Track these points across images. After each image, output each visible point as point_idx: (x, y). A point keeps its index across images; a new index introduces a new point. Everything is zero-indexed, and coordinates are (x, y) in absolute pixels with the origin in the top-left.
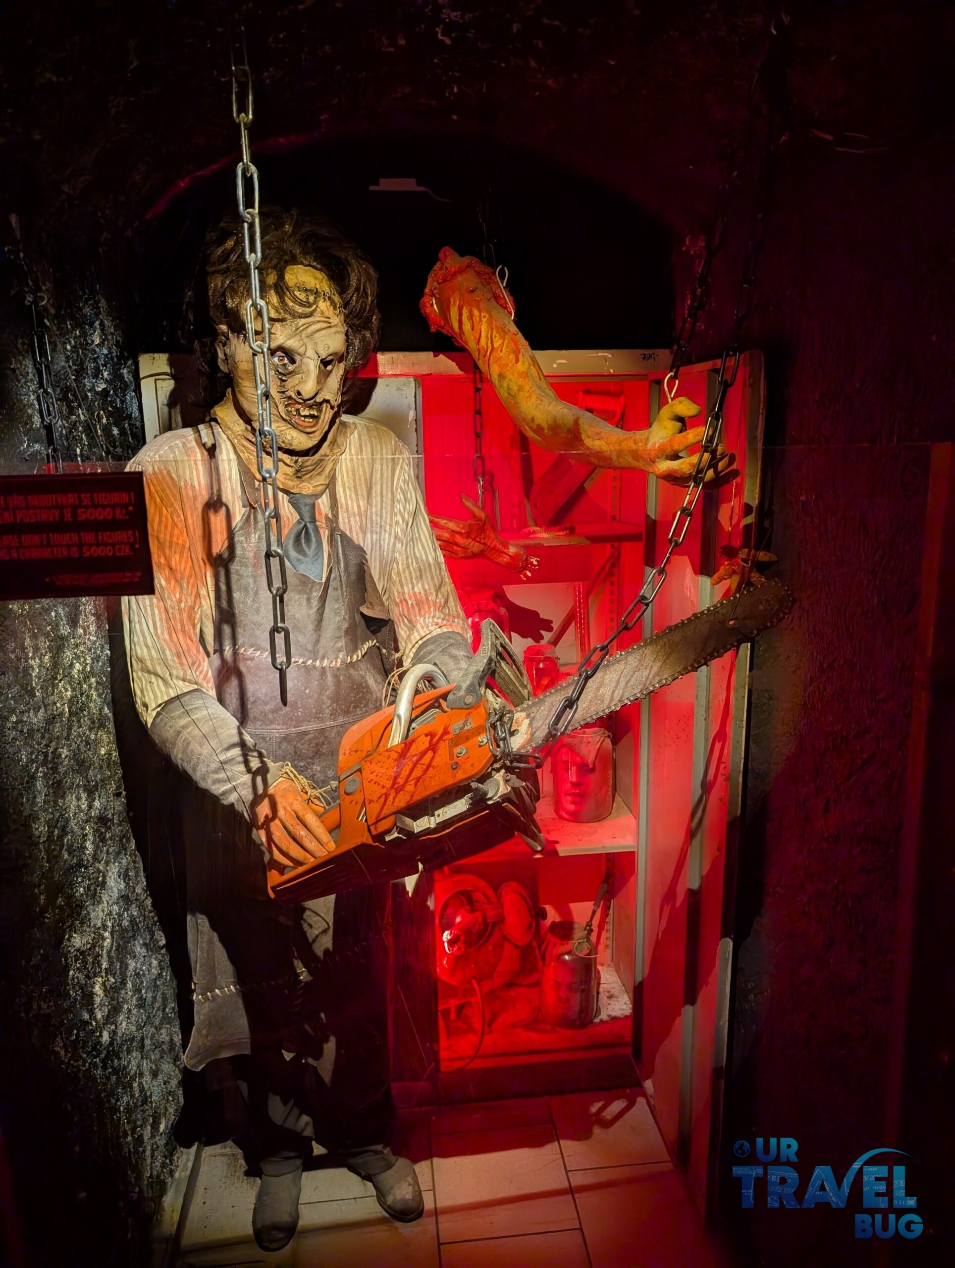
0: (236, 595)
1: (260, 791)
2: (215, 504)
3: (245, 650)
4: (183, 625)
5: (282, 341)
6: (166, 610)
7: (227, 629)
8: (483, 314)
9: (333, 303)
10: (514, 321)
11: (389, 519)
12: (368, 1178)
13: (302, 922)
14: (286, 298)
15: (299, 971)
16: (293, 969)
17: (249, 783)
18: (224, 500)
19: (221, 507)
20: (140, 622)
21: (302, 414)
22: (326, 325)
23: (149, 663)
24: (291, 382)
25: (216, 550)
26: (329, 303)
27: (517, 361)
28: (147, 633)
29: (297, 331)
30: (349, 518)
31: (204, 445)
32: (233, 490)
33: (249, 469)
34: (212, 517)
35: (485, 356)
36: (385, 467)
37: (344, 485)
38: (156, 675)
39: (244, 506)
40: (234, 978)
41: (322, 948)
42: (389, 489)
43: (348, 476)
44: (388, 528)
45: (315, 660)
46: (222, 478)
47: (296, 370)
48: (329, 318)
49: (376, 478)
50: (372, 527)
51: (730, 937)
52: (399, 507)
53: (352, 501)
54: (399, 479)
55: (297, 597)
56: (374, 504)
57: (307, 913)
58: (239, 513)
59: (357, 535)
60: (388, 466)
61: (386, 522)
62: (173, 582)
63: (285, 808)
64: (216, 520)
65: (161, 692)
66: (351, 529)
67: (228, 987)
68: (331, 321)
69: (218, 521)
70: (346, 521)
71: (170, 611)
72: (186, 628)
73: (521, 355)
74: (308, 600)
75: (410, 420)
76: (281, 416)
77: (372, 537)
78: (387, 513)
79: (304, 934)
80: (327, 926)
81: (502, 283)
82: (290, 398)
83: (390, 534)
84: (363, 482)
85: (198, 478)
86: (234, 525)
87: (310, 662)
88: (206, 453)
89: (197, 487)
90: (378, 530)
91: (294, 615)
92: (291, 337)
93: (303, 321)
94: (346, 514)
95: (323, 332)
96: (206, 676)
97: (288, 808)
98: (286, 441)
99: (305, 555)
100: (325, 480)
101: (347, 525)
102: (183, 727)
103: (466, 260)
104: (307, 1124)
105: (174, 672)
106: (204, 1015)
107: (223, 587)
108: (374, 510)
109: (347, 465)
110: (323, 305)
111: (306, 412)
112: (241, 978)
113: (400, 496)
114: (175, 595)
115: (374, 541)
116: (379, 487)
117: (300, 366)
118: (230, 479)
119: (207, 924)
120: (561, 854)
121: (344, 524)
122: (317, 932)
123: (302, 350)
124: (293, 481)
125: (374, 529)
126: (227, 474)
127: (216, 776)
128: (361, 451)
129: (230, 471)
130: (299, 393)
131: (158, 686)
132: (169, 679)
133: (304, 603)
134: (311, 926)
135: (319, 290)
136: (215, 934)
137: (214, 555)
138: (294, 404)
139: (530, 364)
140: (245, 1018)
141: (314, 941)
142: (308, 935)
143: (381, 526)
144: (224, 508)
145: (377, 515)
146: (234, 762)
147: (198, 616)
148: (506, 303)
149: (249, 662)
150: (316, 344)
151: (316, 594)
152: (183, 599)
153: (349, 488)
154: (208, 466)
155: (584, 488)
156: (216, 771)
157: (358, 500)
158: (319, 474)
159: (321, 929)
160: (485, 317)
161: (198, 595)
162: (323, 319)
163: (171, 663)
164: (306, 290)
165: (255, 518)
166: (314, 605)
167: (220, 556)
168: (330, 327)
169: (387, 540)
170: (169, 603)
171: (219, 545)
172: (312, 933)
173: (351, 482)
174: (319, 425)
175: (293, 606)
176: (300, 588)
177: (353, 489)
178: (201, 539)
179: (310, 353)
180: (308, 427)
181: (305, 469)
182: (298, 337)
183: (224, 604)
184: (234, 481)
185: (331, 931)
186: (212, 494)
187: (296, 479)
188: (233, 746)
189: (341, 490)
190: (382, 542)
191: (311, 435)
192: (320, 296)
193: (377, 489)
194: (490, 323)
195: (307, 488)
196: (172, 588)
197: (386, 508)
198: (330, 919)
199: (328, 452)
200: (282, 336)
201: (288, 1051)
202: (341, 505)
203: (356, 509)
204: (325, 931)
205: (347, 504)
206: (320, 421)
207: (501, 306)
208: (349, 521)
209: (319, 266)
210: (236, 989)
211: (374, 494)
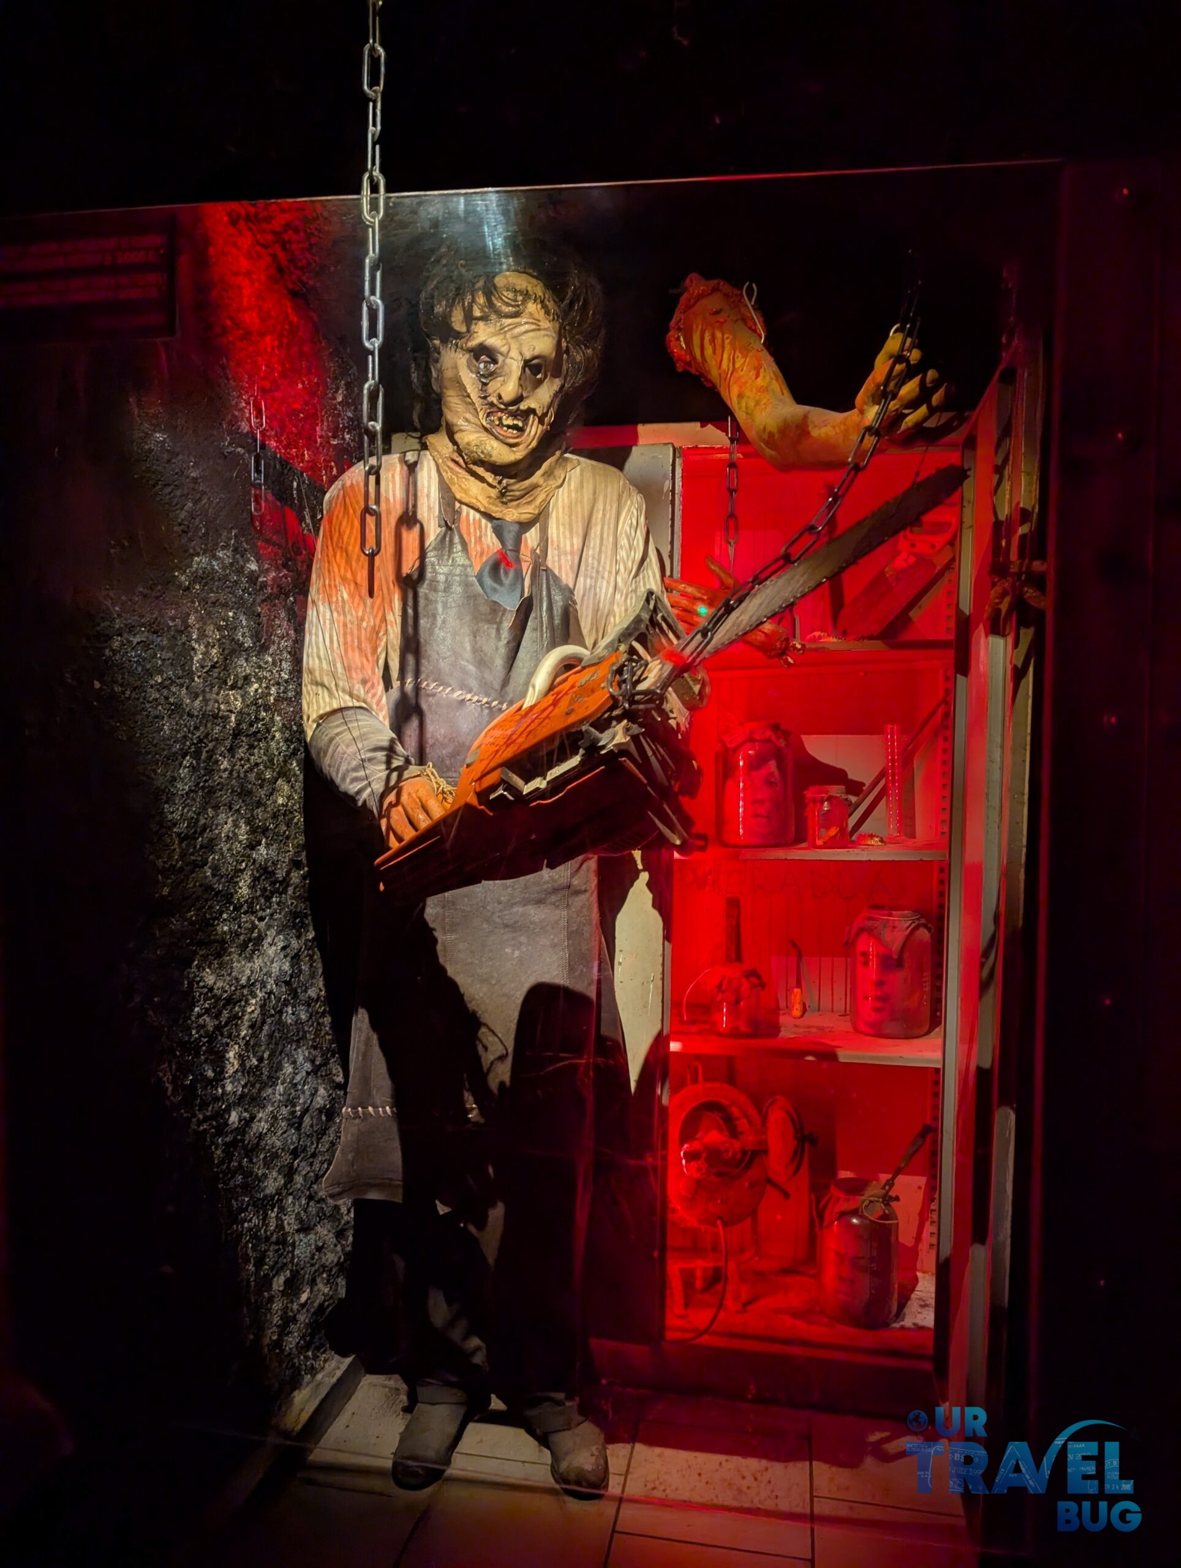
0: (423, 622)
1: (392, 783)
2: (409, 519)
3: (428, 685)
4: (360, 642)
5: (483, 339)
6: (345, 625)
7: (411, 659)
8: (726, 336)
9: (544, 306)
10: (764, 344)
11: (608, 564)
12: (544, 1440)
13: (477, 1042)
14: (493, 299)
15: (468, 1106)
16: (462, 1102)
17: (384, 777)
18: (419, 517)
19: (415, 523)
20: (317, 635)
21: (505, 422)
22: (533, 327)
23: (317, 673)
24: (494, 386)
25: (406, 570)
26: (539, 306)
27: (757, 376)
28: (321, 645)
29: (502, 331)
30: (559, 556)
31: (406, 462)
32: (430, 509)
33: (450, 490)
34: (405, 534)
35: (725, 380)
36: (608, 507)
37: (557, 517)
38: (323, 685)
39: (440, 526)
40: (392, 1098)
41: (497, 1080)
42: (612, 531)
43: (563, 513)
44: (606, 575)
45: (501, 703)
46: (419, 494)
47: (498, 371)
48: (539, 321)
49: (597, 518)
50: (586, 570)
51: (1012, 1108)
52: (622, 553)
53: (565, 538)
54: (624, 523)
55: (486, 627)
56: (592, 545)
57: (483, 1030)
58: (433, 532)
59: (567, 575)
60: (611, 507)
61: (604, 568)
62: (357, 599)
63: (409, 794)
64: (408, 537)
65: (325, 702)
66: (560, 568)
67: (383, 1108)
68: (540, 324)
69: (411, 538)
70: (556, 558)
71: (349, 625)
72: (363, 645)
73: (762, 371)
74: (498, 630)
75: (665, 490)
76: (483, 426)
77: (585, 581)
78: (606, 558)
79: (478, 1058)
80: (505, 1052)
81: (750, 301)
82: (492, 404)
83: (608, 582)
84: (580, 519)
85: (394, 491)
86: (427, 544)
87: (495, 703)
88: (406, 468)
89: (391, 500)
90: (594, 575)
91: (481, 647)
92: (494, 335)
93: (510, 321)
94: (556, 552)
95: (531, 334)
96: (379, 701)
97: (414, 795)
98: (485, 451)
99: (500, 583)
100: (534, 509)
101: (556, 564)
102: (338, 734)
103: (713, 283)
104: (478, 1349)
105: (341, 684)
106: (352, 1135)
107: (410, 611)
108: (591, 552)
109: (563, 500)
110: (532, 307)
111: (509, 421)
112: (399, 1099)
113: (624, 542)
114: (357, 612)
115: (588, 586)
116: (599, 528)
117: (502, 367)
118: (428, 496)
119: (367, 1020)
120: (842, 1060)
121: (554, 562)
122: (492, 1058)
123: (504, 349)
124: (497, 506)
125: (589, 573)
126: (426, 491)
127: (355, 774)
128: (582, 487)
129: (429, 487)
130: (500, 397)
131: (323, 697)
132: (334, 688)
133: (493, 633)
134: (486, 1048)
135: (530, 292)
136: (375, 1037)
137: (404, 575)
138: (497, 412)
139: (771, 379)
140: (400, 1153)
141: (489, 1070)
142: (483, 1060)
143: (598, 572)
144: (418, 525)
145: (594, 558)
146: (375, 761)
147: (383, 644)
148: (755, 324)
149: (431, 699)
150: (521, 345)
151: (507, 623)
152: (366, 618)
153: (563, 525)
154: (405, 480)
155: (909, 619)
156: (355, 769)
157: (572, 538)
158: (529, 503)
159: (496, 1056)
160: (727, 338)
161: (384, 619)
162: (531, 321)
163: (340, 675)
164: (516, 291)
165: (451, 541)
166: (503, 636)
167: (409, 576)
168: (539, 330)
169: (604, 590)
170: (349, 617)
171: (409, 565)
172: (487, 1058)
173: (567, 517)
174: (523, 438)
175: (481, 637)
176: (490, 617)
177: (567, 526)
178: (393, 558)
179: (514, 353)
180: (510, 438)
181: (511, 493)
182: (502, 336)
183: (410, 630)
184: (432, 499)
185: (510, 1059)
186: (407, 508)
187: (500, 505)
188: (381, 749)
189: (554, 526)
190: (598, 590)
191: (514, 449)
192: (530, 298)
193: (595, 531)
194: (732, 344)
195: (512, 514)
196: (356, 605)
197: (606, 553)
198: (510, 1044)
199: (541, 482)
200: (483, 334)
201: (443, 1203)
202: (552, 541)
203: (568, 548)
204: (502, 1058)
205: (559, 541)
206: (526, 434)
207: (750, 328)
208: (559, 560)
209: (535, 274)
210: (392, 1112)
211: (592, 535)
